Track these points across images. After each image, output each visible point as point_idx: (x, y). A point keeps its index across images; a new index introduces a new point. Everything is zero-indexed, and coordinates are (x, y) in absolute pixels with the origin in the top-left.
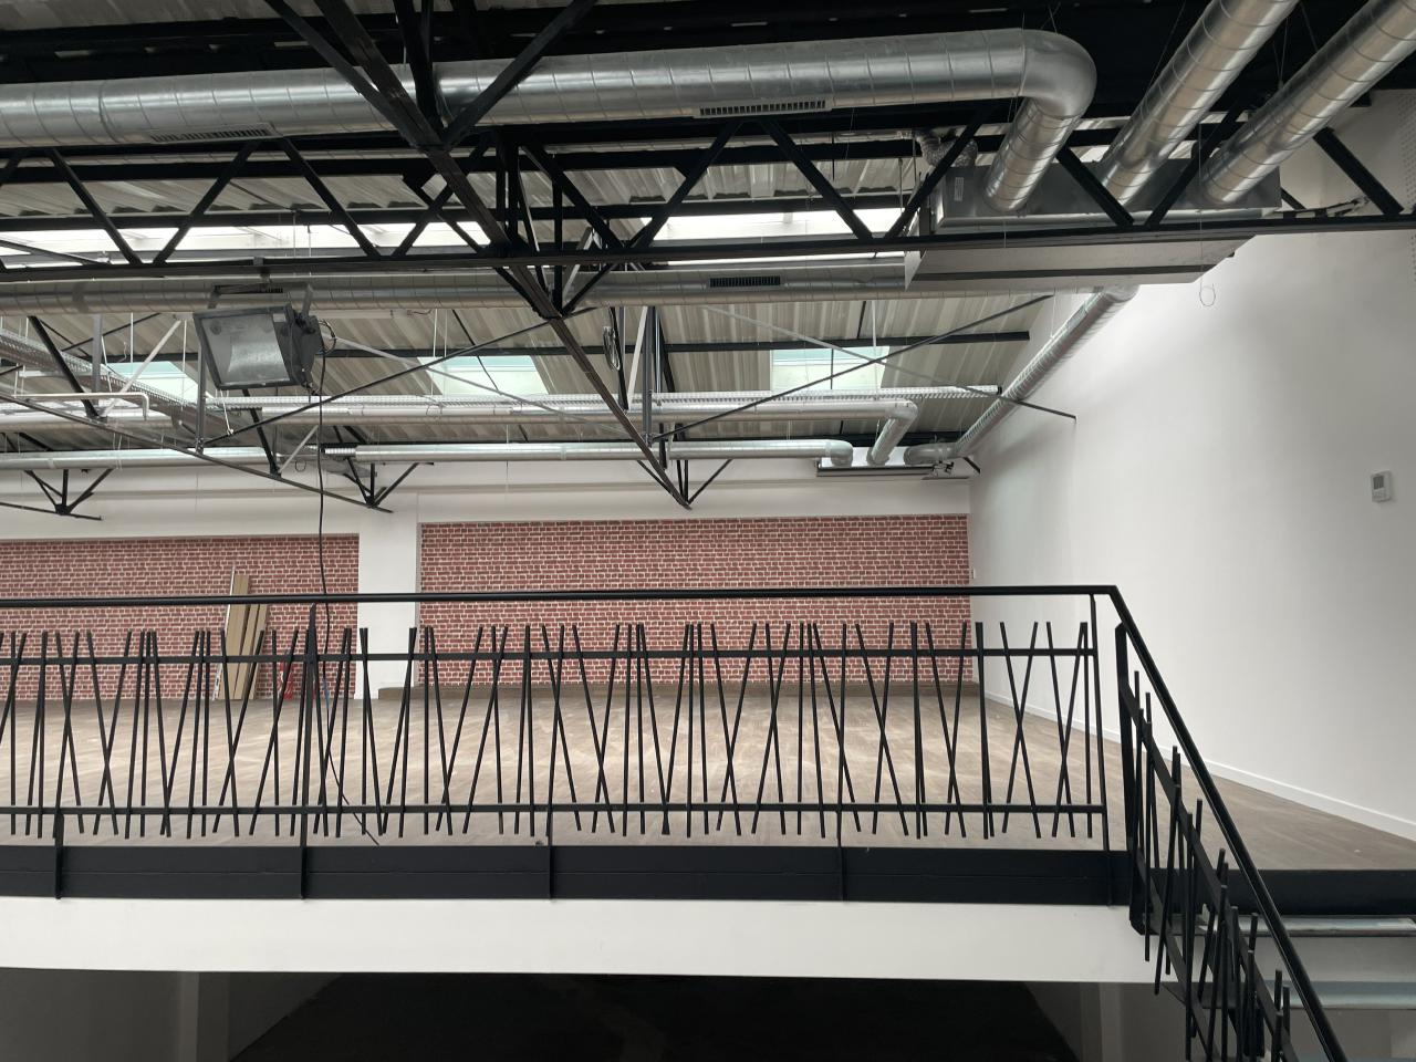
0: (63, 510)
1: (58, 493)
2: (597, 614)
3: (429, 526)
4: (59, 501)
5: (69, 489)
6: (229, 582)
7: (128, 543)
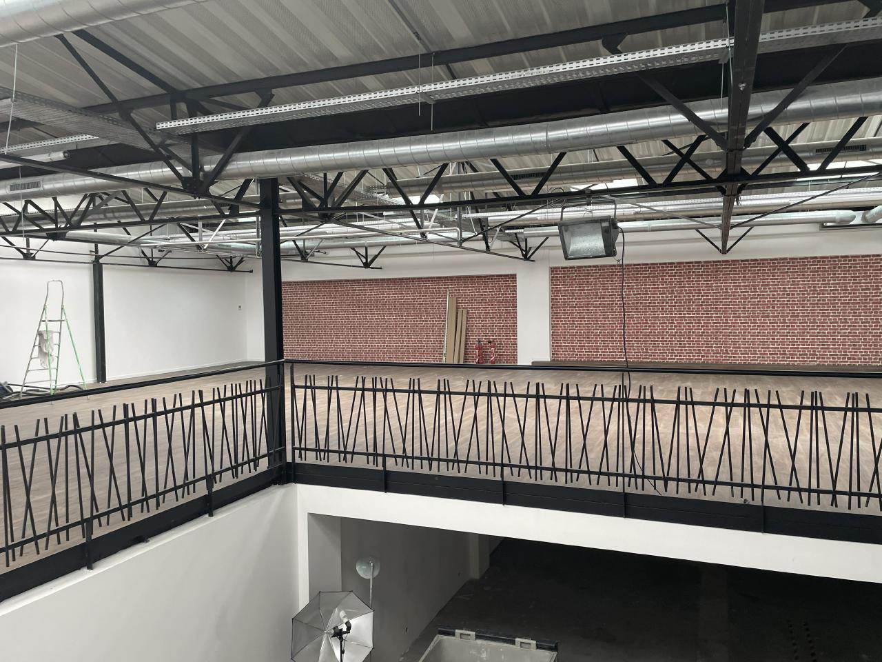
0: (367, 265)
1: (363, 256)
2: (660, 320)
3: (555, 268)
4: (364, 260)
5: (369, 253)
6: (446, 301)
7: (394, 280)
